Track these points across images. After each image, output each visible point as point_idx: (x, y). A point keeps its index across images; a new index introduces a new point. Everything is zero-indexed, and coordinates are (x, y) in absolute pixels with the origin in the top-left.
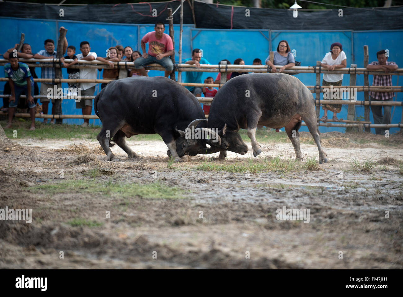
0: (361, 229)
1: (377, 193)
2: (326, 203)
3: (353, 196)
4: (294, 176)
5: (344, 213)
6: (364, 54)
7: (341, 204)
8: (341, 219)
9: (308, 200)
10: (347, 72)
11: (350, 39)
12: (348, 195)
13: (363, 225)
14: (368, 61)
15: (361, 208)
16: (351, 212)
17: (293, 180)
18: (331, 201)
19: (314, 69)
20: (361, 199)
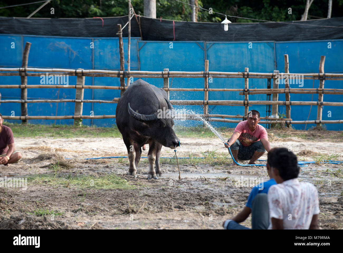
6: (285, 62)
10: (271, 77)
11: (273, 48)
19: (243, 74)
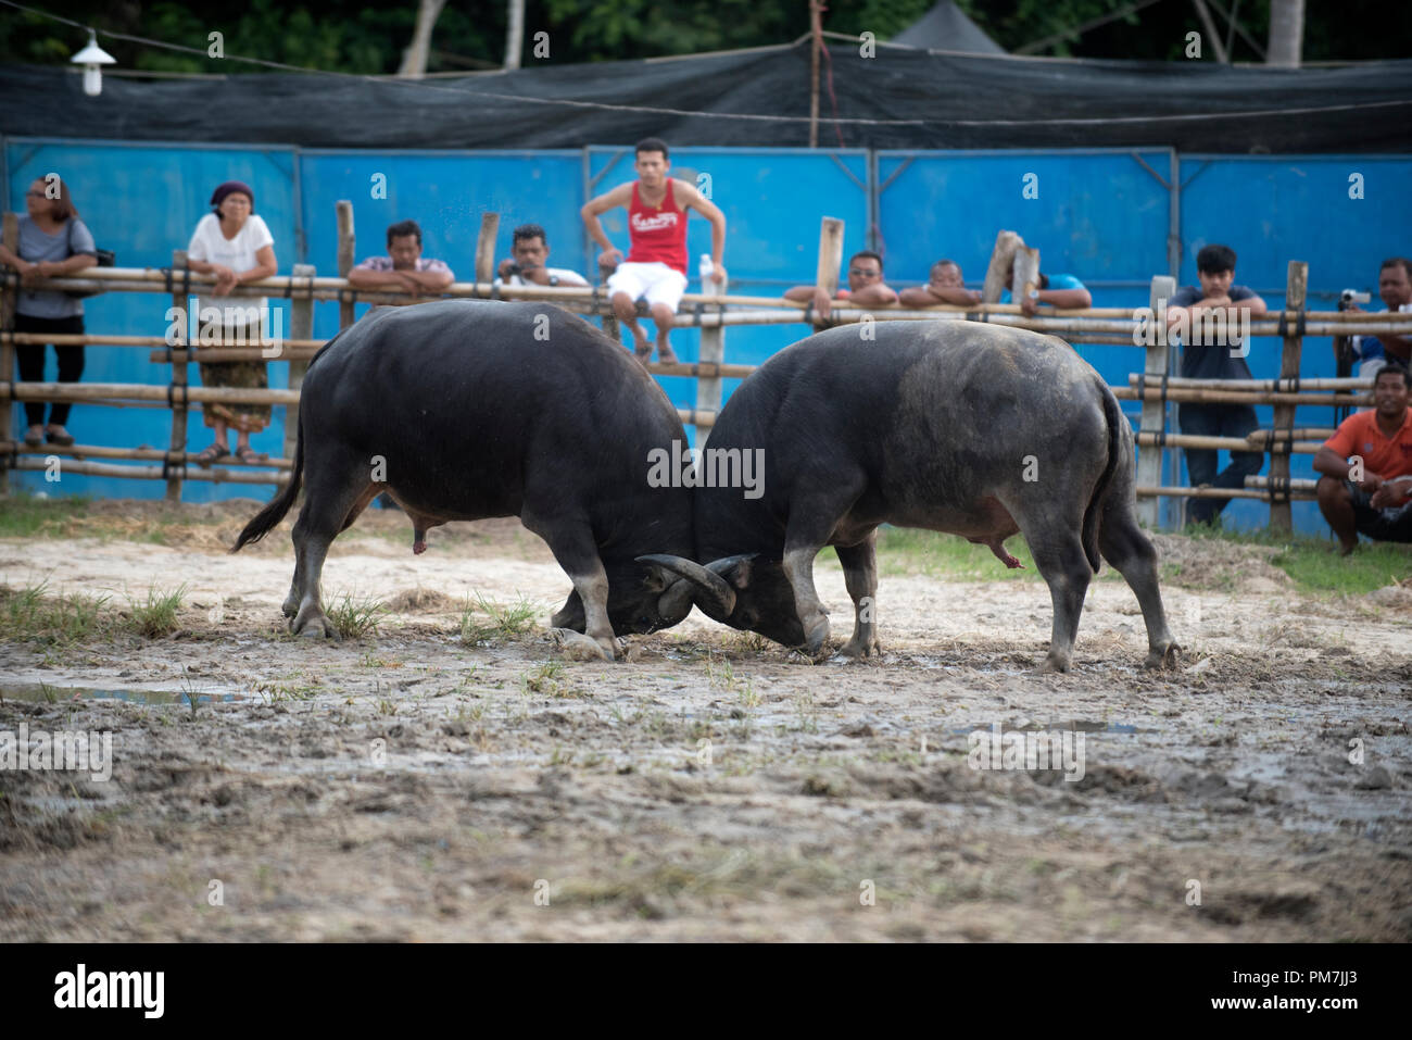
0: (326, 841)
1: (384, 712)
2: (204, 750)
3: (300, 723)
4: (92, 658)
5: (266, 783)
6: (340, 230)
7: (259, 752)
8: (257, 806)
9: (143, 742)
10: (283, 292)
11: (290, 176)
12: (283, 720)
13: (334, 825)
14: (354, 254)
15: (328, 765)
16: (291, 781)
17: (88, 672)
18: (225, 741)
19: (165, 277)
20: (327, 733)
